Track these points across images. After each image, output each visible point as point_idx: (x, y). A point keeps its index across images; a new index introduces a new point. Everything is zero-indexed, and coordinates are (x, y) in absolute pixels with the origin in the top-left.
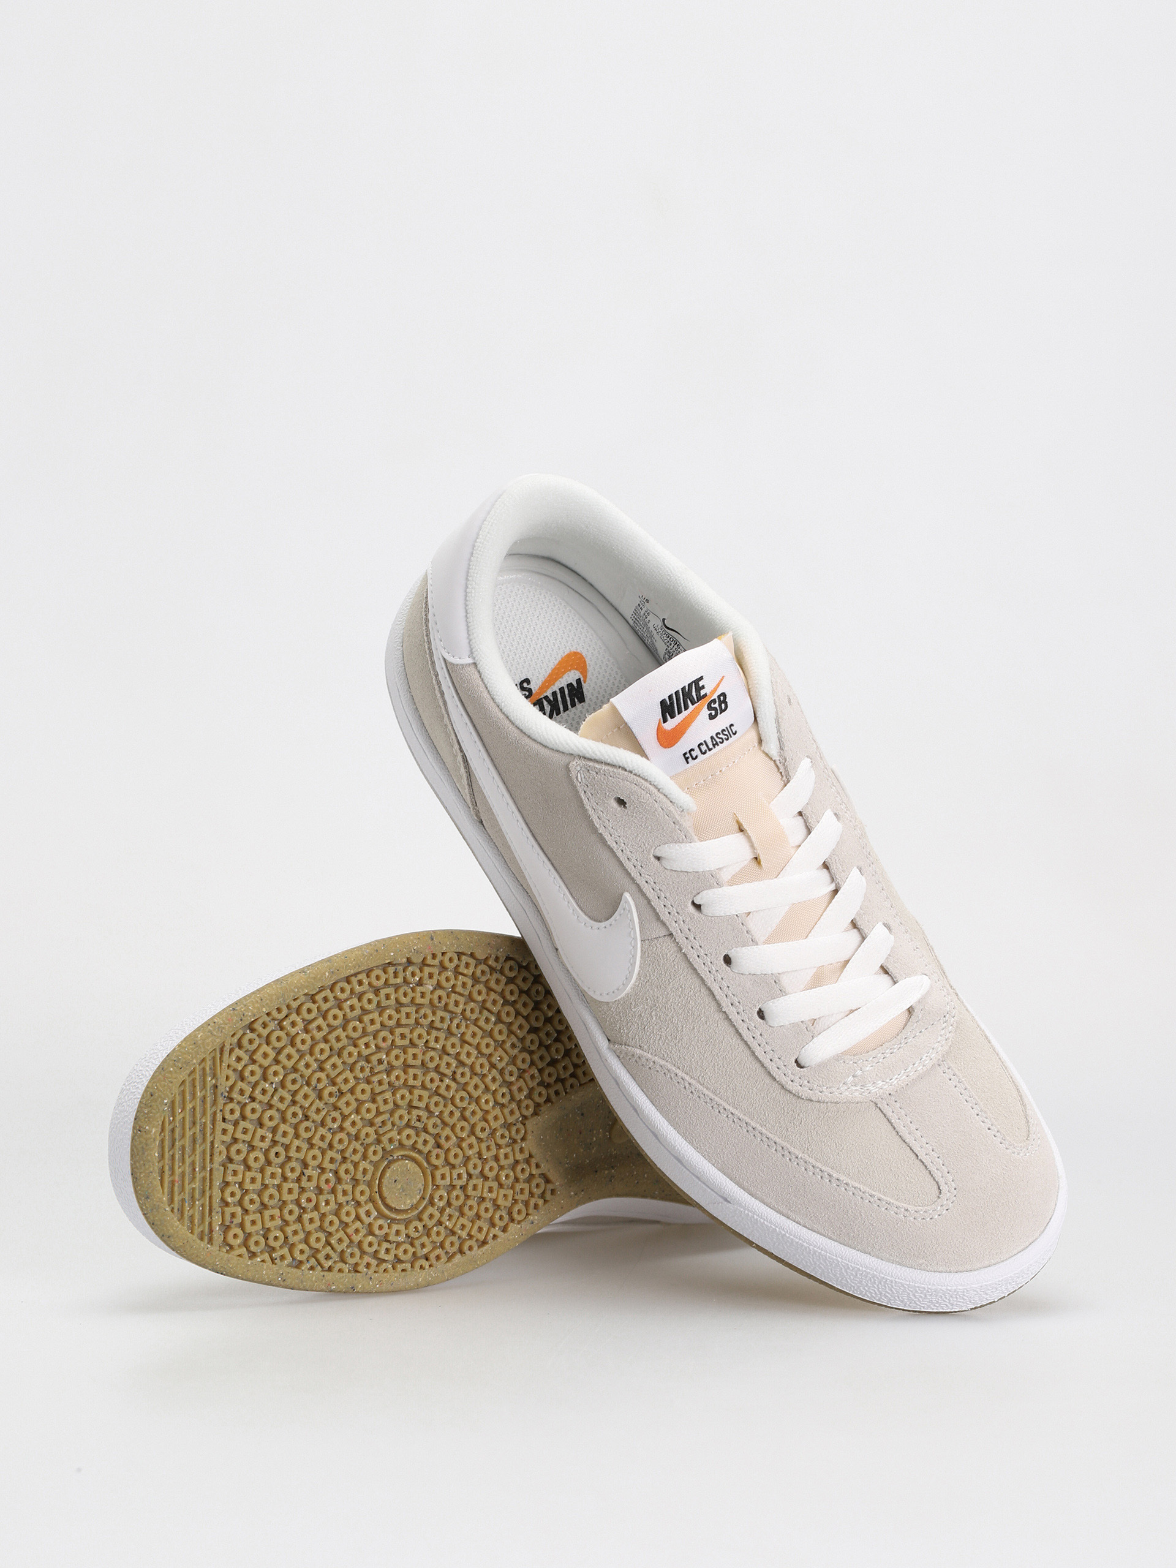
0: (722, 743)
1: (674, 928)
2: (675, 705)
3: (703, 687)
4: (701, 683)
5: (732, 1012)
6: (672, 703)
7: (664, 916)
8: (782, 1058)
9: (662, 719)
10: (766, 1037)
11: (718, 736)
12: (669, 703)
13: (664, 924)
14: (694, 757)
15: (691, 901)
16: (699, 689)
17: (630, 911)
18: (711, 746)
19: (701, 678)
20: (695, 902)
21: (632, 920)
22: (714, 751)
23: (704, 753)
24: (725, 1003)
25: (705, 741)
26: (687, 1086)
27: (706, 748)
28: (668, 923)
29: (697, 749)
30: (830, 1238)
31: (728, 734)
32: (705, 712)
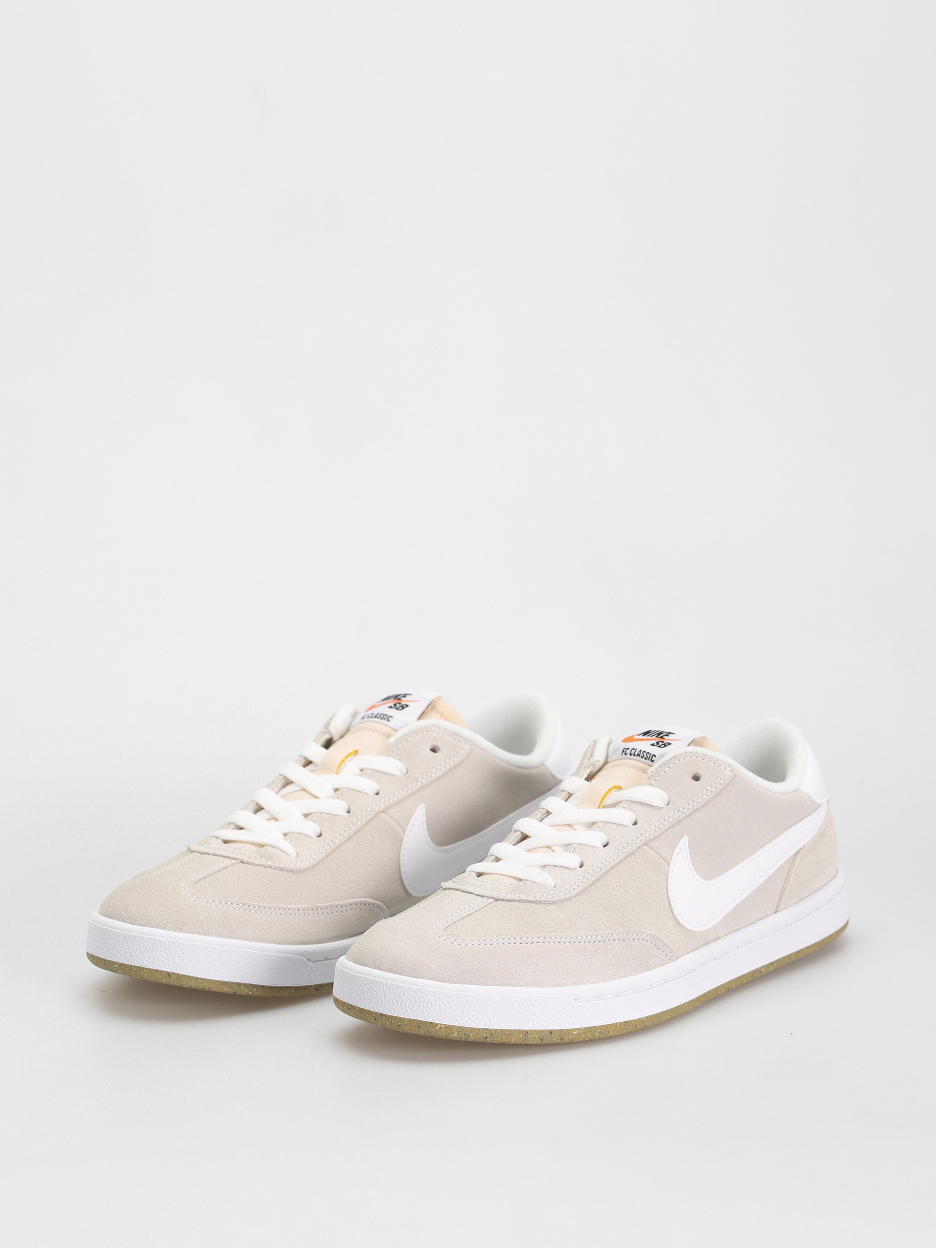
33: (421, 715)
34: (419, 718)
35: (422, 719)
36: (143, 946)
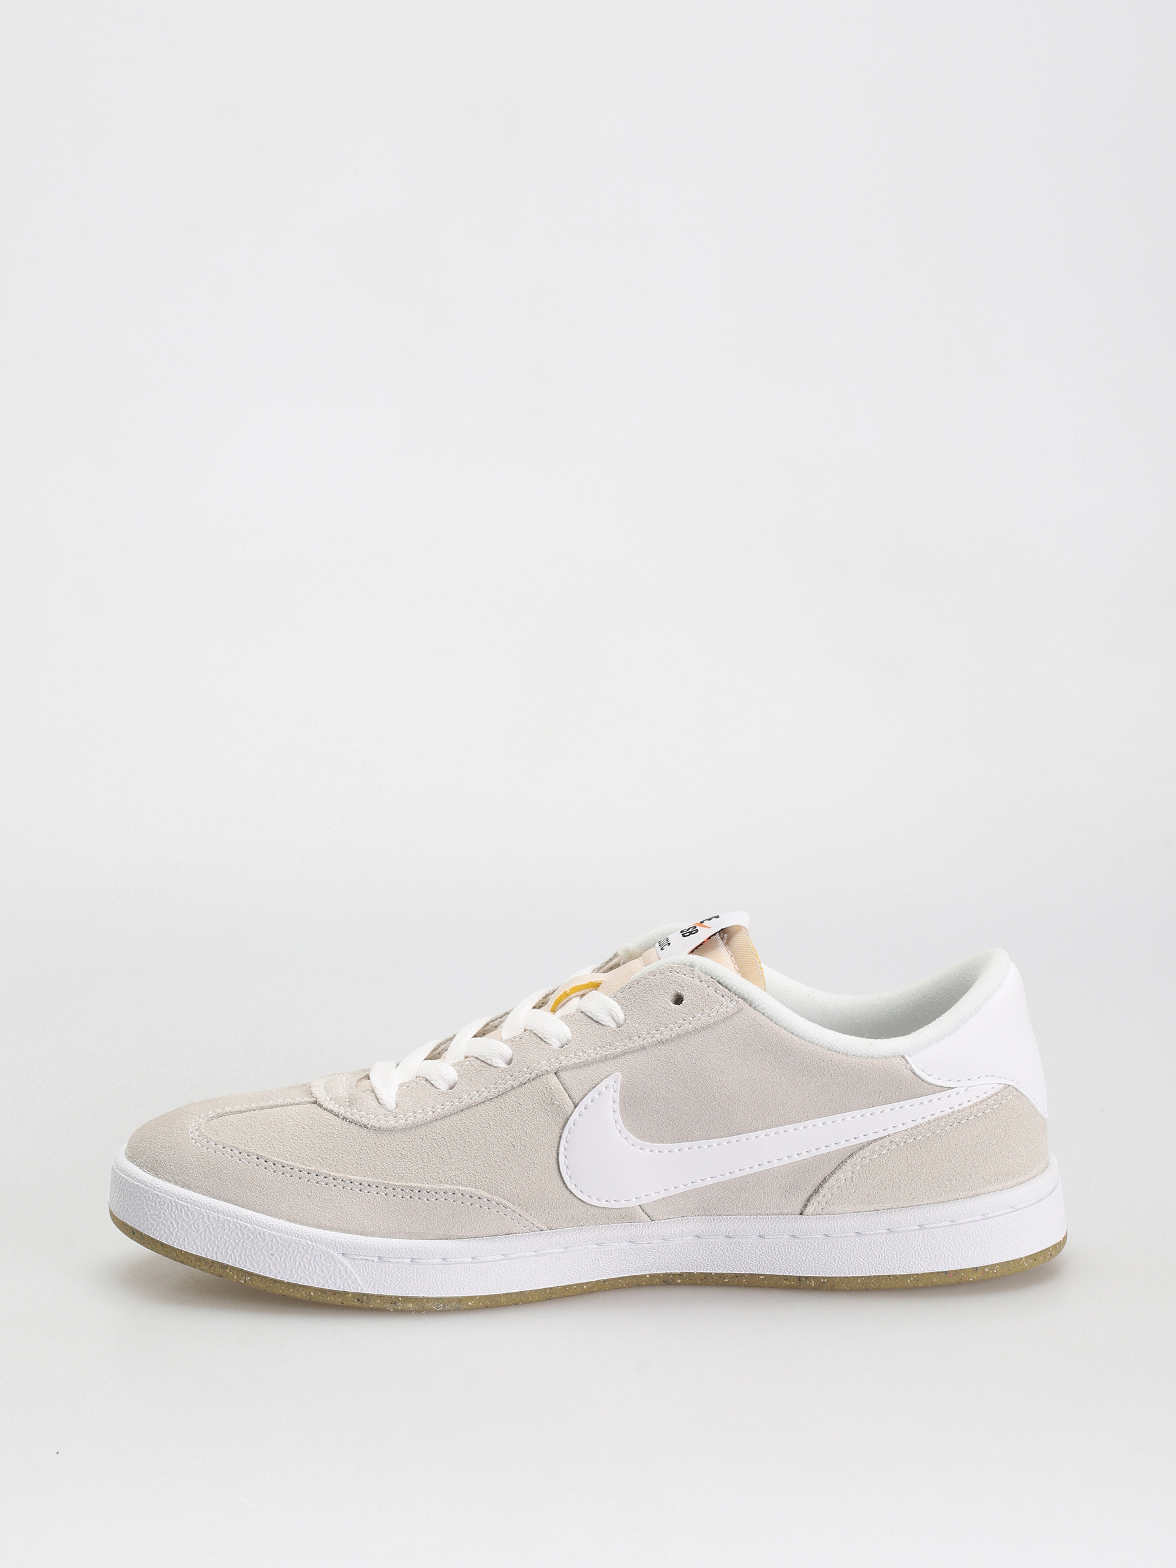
33: (696, 948)
34: (692, 952)
35: (694, 954)
36: (160, 1202)
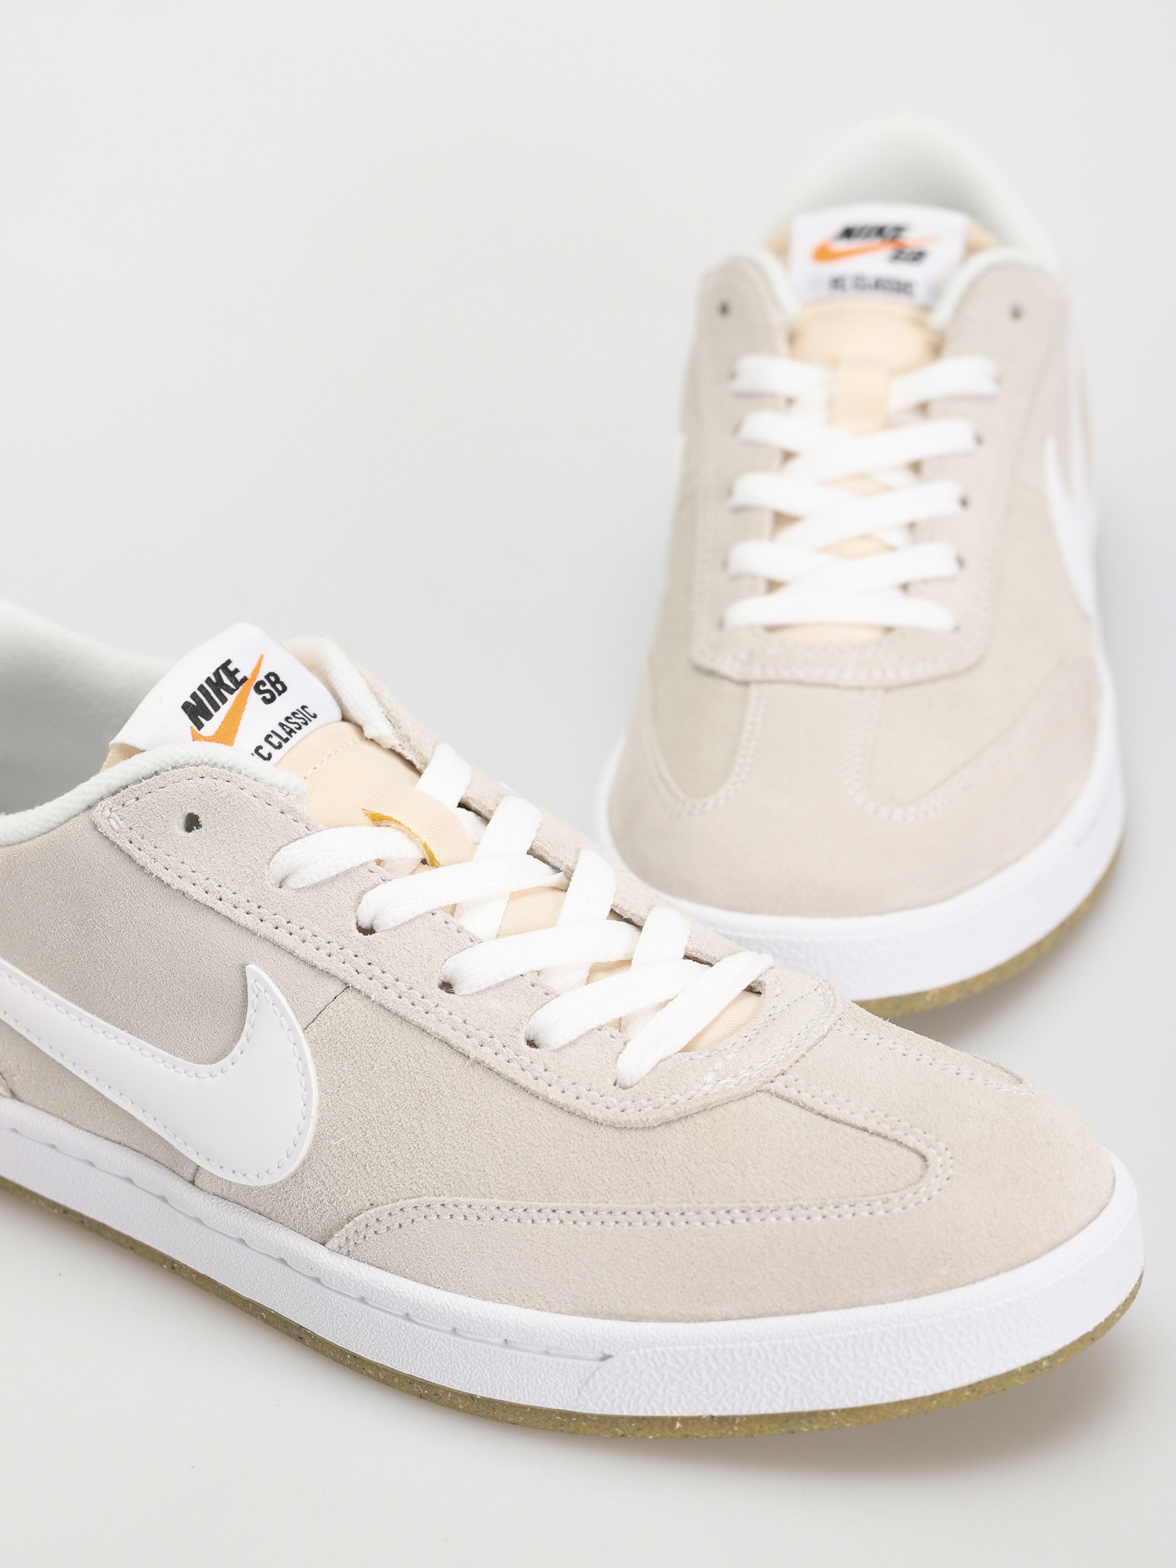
0: (300, 728)
1: (345, 972)
2: (206, 702)
3: (237, 671)
4: (231, 668)
5: (486, 1054)
6: (199, 702)
7: (324, 963)
8: (594, 1087)
9: (194, 726)
10: (554, 1068)
11: (289, 720)
12: (195, 704)
13: (327, 974)
14: (266, 756)
15: (354, 927)
16: (231, 675)
17: (267, 990)
18: (285, 736)
19: (229, 662)
20: (364, 927)
21: (276, 1002)
22: (291, 740)
23: (280, 747)
24: (469, 1046)
25: (273, 732)
26: (467, 1211)
27: (279, 740)
28: (333, 971)
29: (266, 745)
30: (788, 1313)
31: (303, 716)
32: (255, 699)
